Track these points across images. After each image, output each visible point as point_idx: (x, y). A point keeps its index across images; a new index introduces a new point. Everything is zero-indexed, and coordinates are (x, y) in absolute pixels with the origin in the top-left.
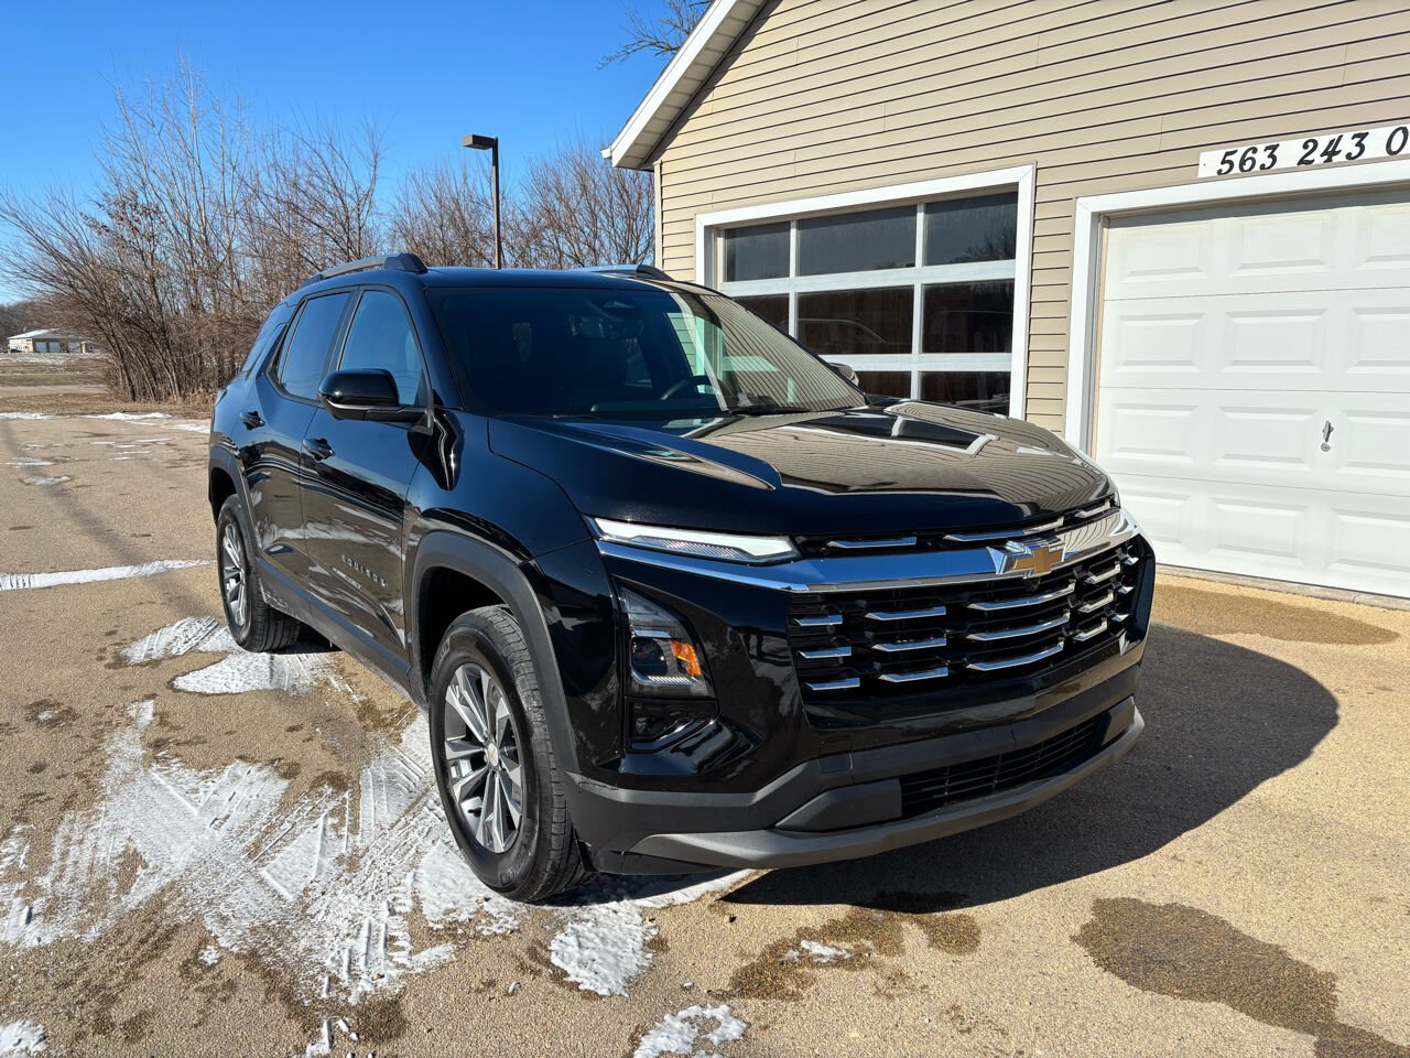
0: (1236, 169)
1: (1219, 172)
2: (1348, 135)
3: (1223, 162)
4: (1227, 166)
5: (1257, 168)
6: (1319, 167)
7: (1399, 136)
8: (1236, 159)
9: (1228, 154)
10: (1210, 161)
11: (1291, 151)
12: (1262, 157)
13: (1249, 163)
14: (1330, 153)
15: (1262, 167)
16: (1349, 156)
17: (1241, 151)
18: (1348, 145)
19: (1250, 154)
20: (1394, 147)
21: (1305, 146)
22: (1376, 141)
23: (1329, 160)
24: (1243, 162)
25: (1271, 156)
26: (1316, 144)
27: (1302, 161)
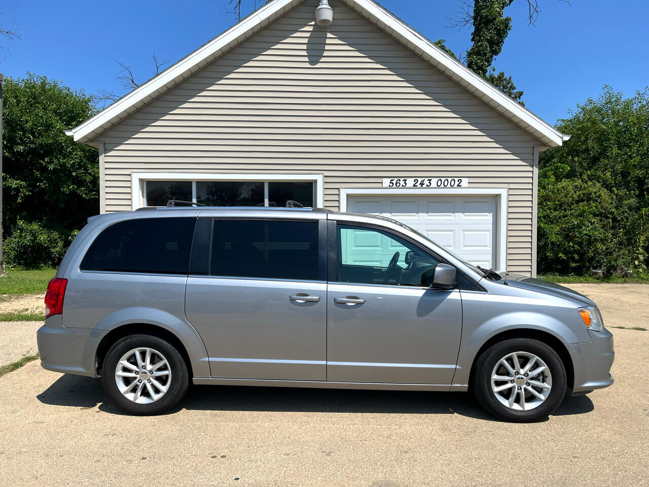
0: (394, 186)
1: (389, 186)
2: (426, 179)
3: (390, 183)
4: (391, 185)
5: (401, 186)
6: (419, 188)
7: (440, 182)
8: (394, 182)
9: (391, 180)
10: (386, 182)
11: (410, 182)
12: (402, 183)
13: (398, 184)
14: (422, 184)
15: (403, 186)
16: (427, 185)
17: (396, 179)
18: (426, 182)
19: (398, 181)
20: (439, 184)
21: (415, 181)
22: (434, 182)
23: (422, 186)
24: (396, 184)
25: (405, 183)
26: (417, 180)
27: (414, 185)
